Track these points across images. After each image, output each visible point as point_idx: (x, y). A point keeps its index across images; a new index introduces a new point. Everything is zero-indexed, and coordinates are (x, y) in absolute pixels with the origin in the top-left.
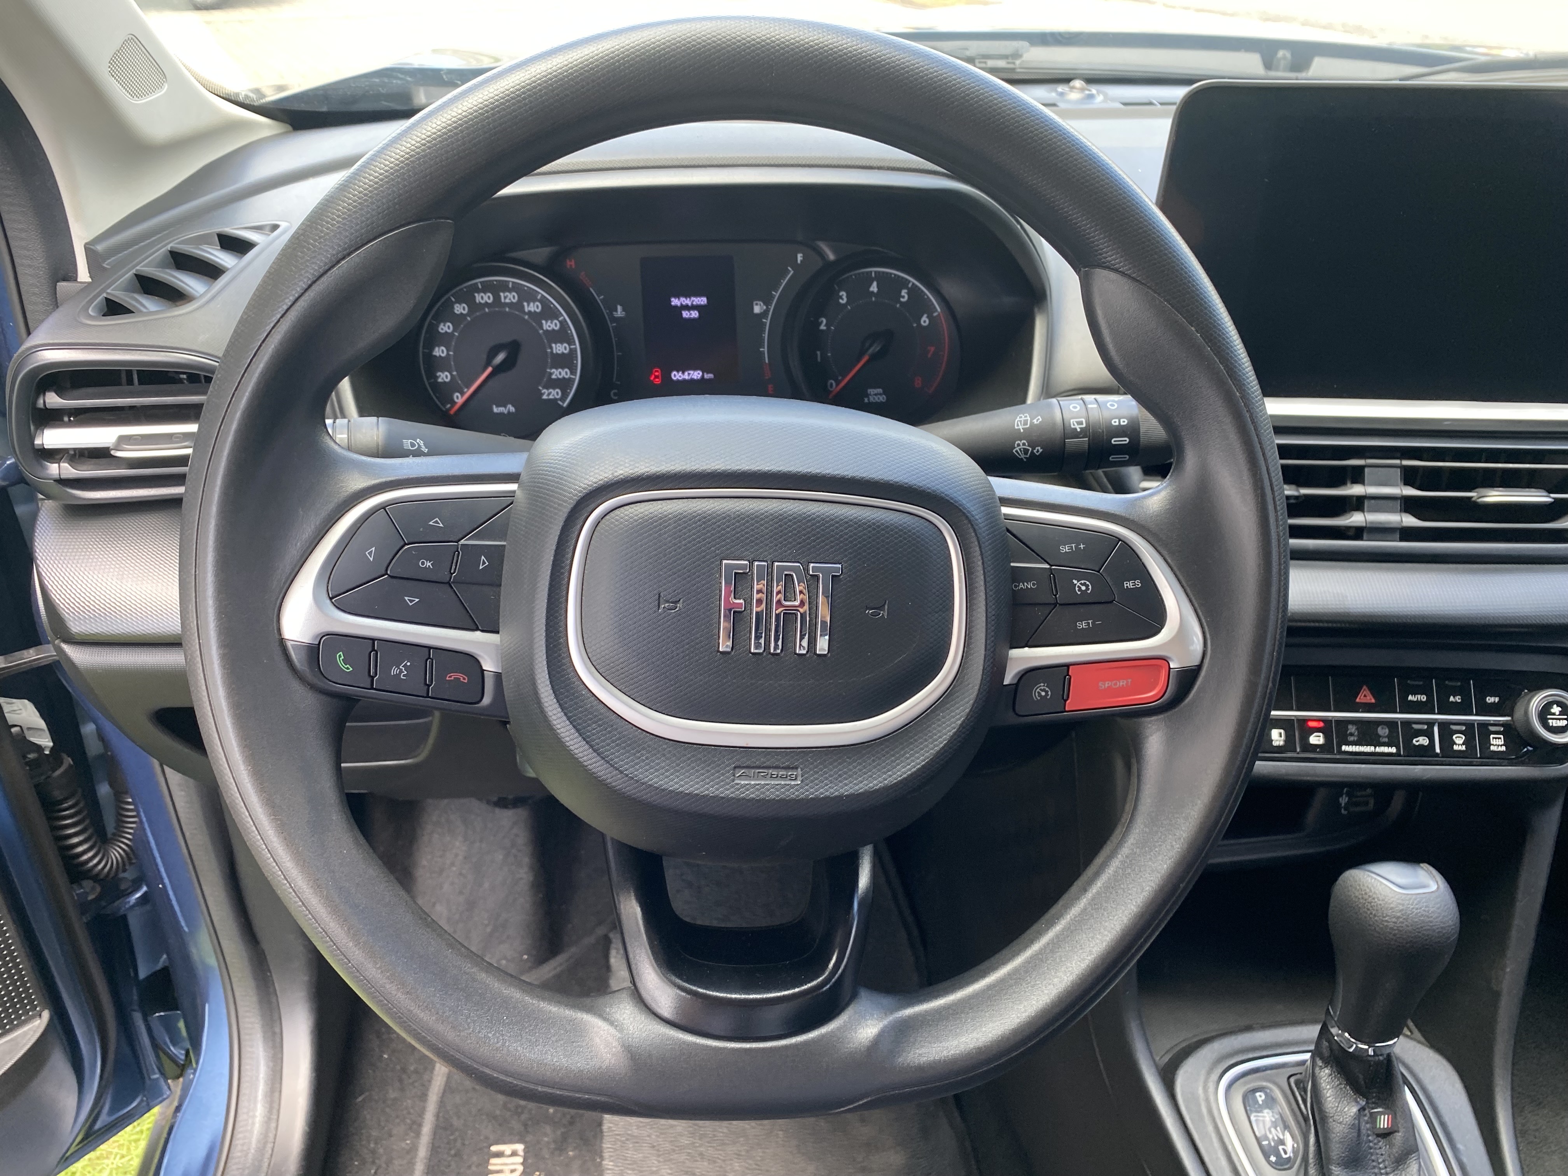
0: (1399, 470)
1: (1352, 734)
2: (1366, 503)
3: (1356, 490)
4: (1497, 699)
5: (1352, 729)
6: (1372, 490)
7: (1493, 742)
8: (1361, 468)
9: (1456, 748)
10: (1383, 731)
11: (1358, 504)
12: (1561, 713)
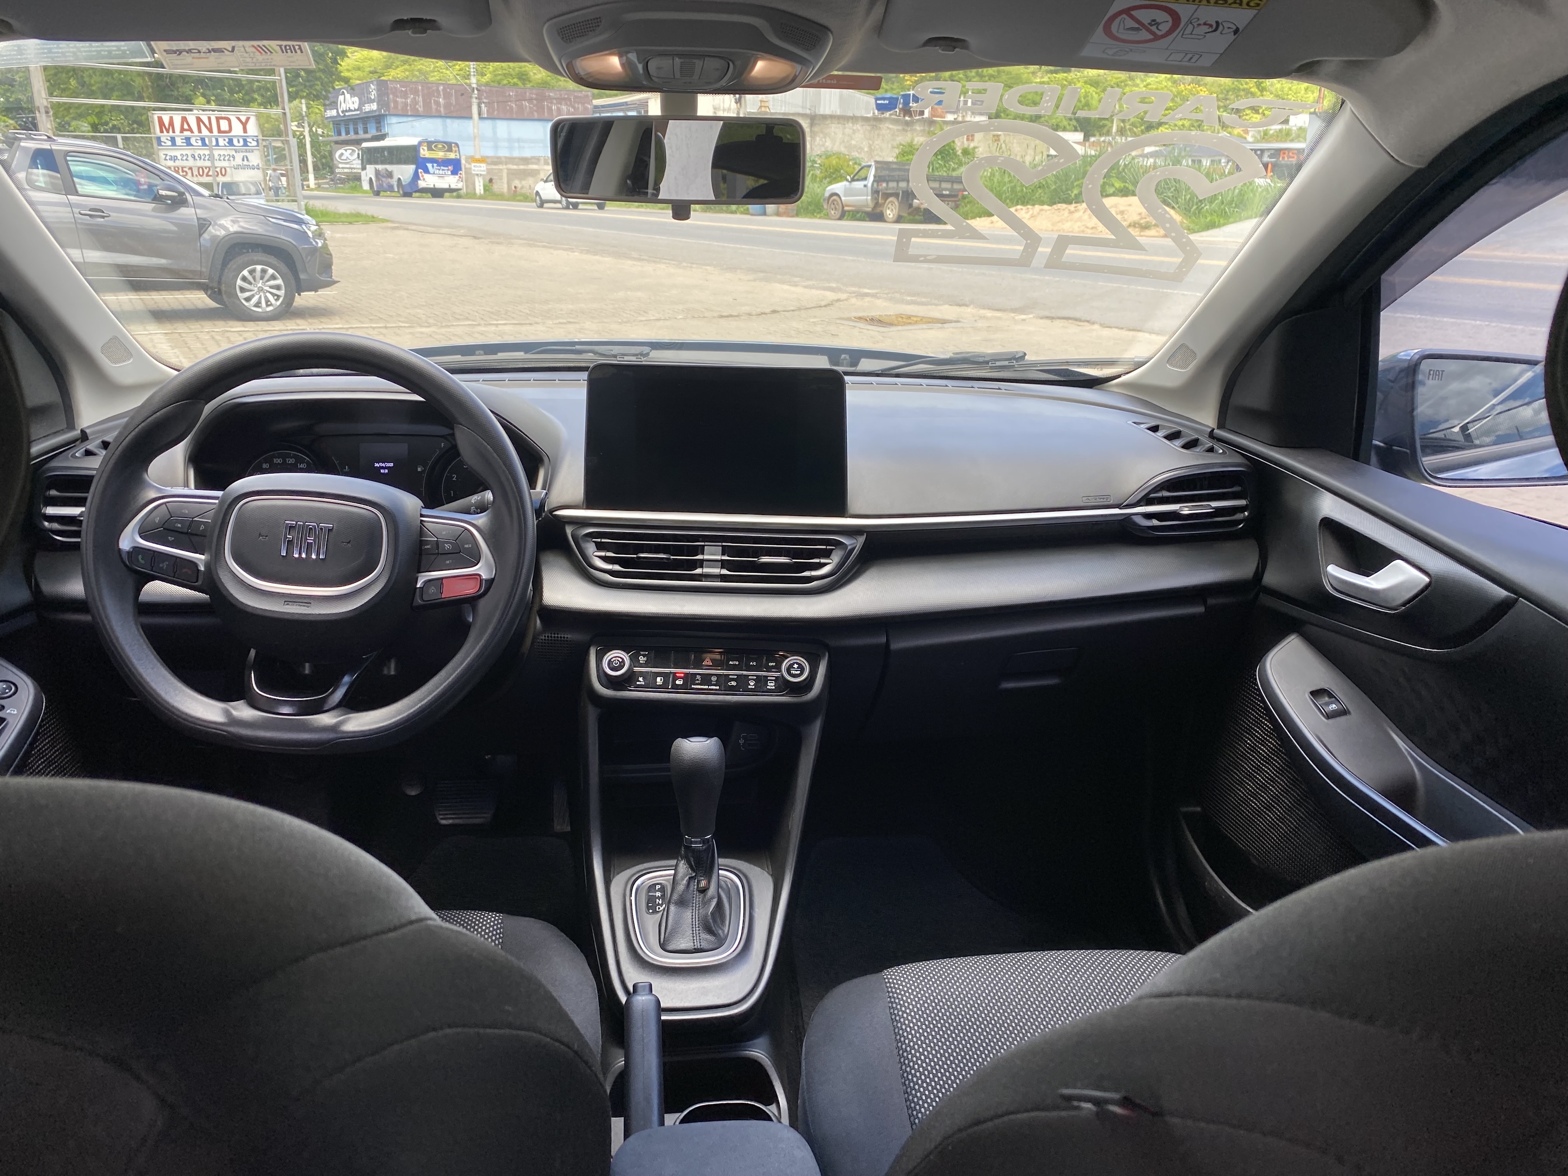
0: (721, 547)
1: (698, 680)
2: (704, 563)
3: (700, 557)
4: (774, 664)
5: (698, 677)
6: (706, 557)
7: (769, 684)
8: (703, 546)
9: (749, 687)
10: (714, 679)
11: (701, 564)
12: (798, 668)
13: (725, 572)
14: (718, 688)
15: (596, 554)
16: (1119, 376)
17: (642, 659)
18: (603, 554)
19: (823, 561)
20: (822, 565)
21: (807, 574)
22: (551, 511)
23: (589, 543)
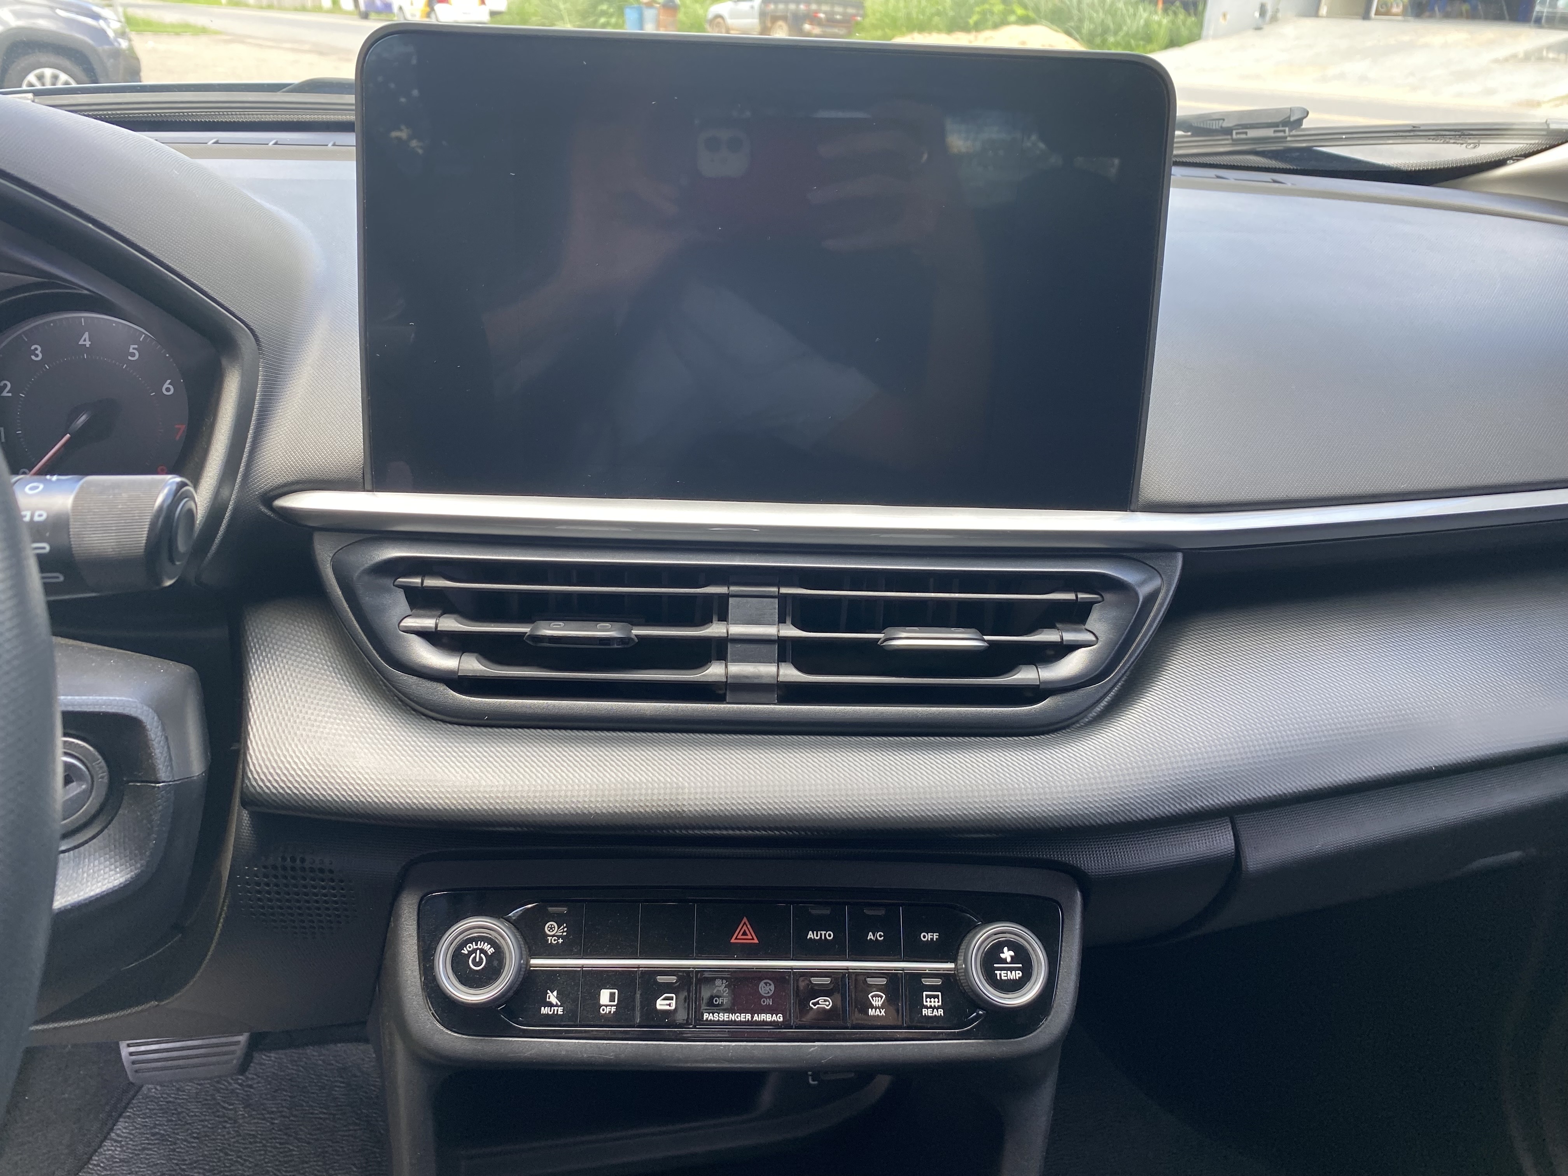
0: (776, 600)
1: (719, 995)
2: (730, 647)
3: (716, 630)
4: (936, 936)
5: (721, 985)
6: (736, 630)
7: (928, 1003)
8: (724, 599)
9: (871, 1012)
10: (767, 988)
11: (717, 649)
12: (1014, 960)
13: (790, 673)
14: (779, 1018)
15: (411, 622)
16: (1500, 163)
17: (553, 931)
18: (428, 623)
19: (1070, 636)
20: (1064, 650)
21: (1026, 675)
22: (268, 498)
23: (388, 590)
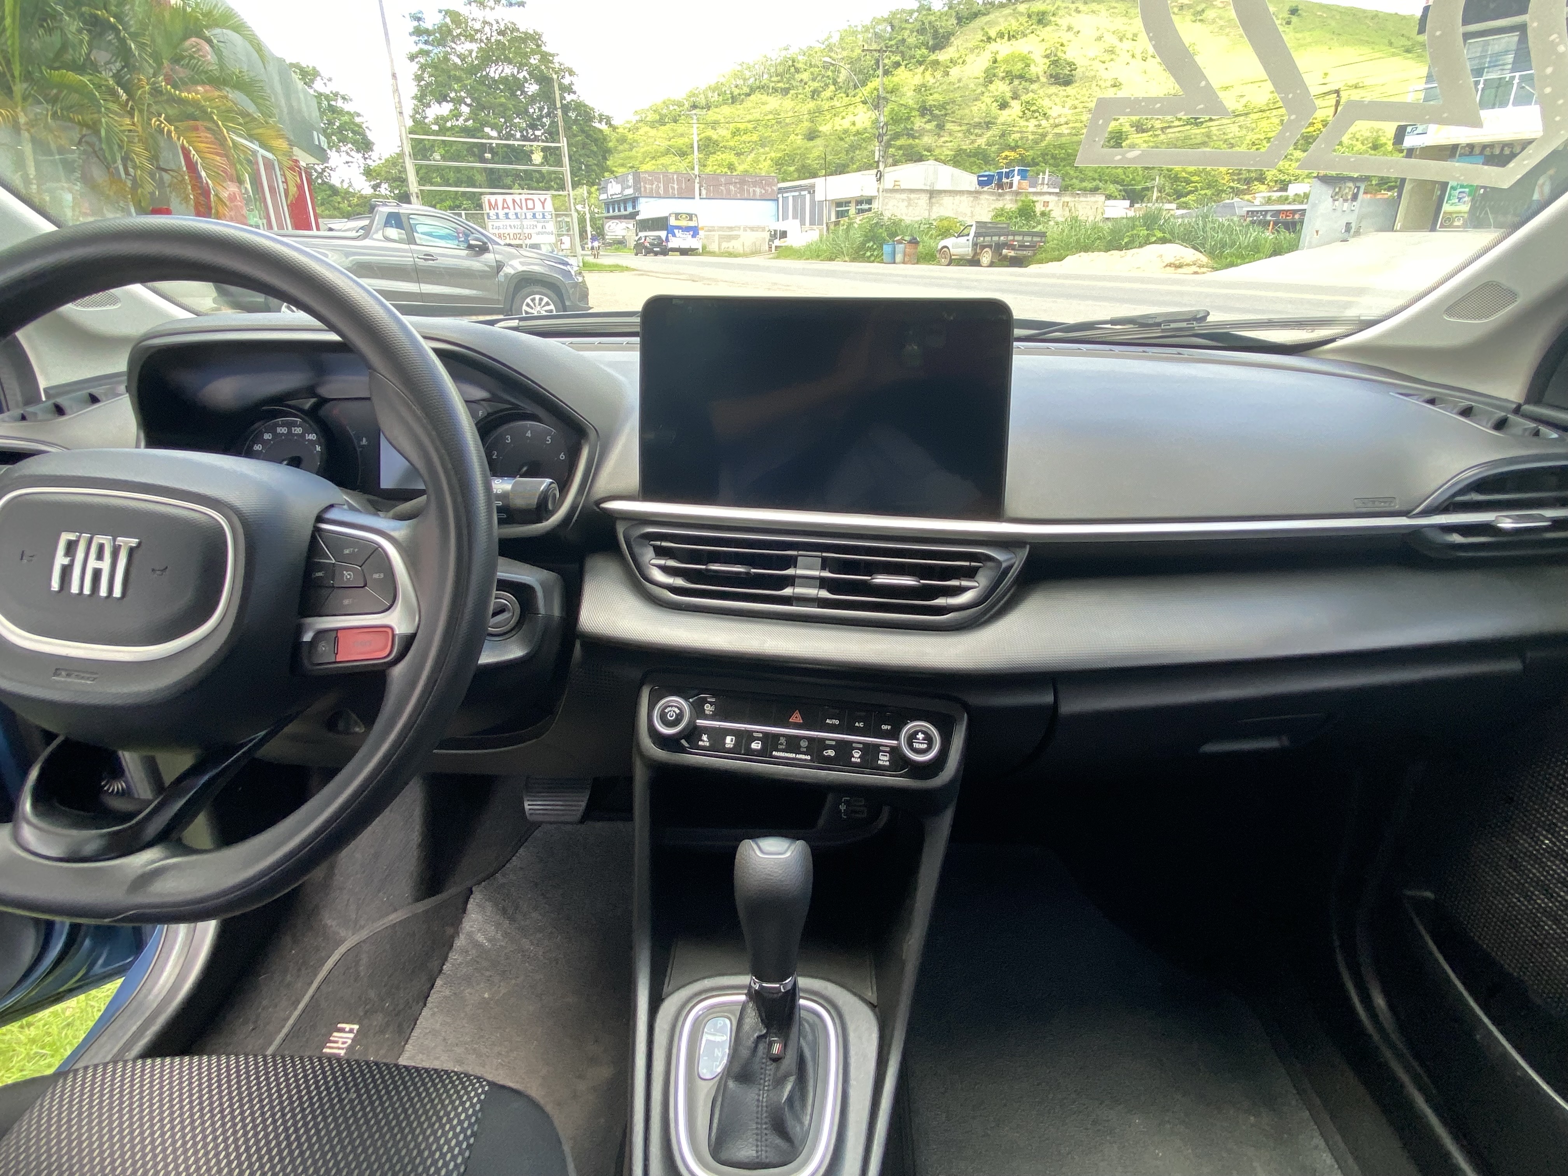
0: (820, 559)
1: (781, 744)
2: (797, 580)
3: (790, 572)
4: (889, 727)
5: (782, 740)
6: (799, 572)
7: (881, 758)
8: (796, 557)
9: (853, 759)
10: (804, 744)
11: (790, 581)
12: (924, 739)
13: (824, 594)
14: (809, 758)
15: (654, 561)
16: (1333, 340)
17: (708, 709)
18: (662, 562)
19: (965, 583)
20: (961, 590)
21: (941, 601)
22: (598, 503)
23: (646, 546)
